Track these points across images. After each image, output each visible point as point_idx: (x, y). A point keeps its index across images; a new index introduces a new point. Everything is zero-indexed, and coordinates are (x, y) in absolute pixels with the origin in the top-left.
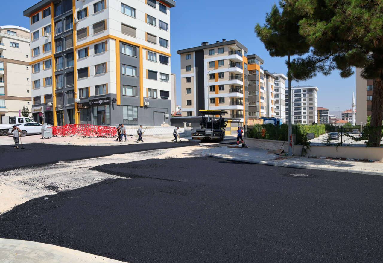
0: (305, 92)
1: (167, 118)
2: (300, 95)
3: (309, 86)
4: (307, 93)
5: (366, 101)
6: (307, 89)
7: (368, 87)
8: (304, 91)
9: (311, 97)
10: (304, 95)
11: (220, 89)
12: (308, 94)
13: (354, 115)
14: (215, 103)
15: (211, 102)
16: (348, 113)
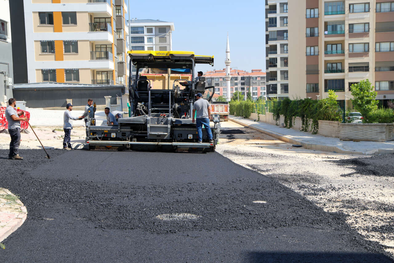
0: (152, 32)
1: (8, 87)
2: (141, 40)
3: (158, 21)
4: (156, 35)
5: (305, 57)
6: (156, 27)
7: (309, 30)
8: (150, 30)
9: (163, 45)
10: (150, 39)
11: (66, 22)
12: (158, 38)
13: (229, 82)
14: (54, 52)
15: (43, 51)
16: (212, 79)
